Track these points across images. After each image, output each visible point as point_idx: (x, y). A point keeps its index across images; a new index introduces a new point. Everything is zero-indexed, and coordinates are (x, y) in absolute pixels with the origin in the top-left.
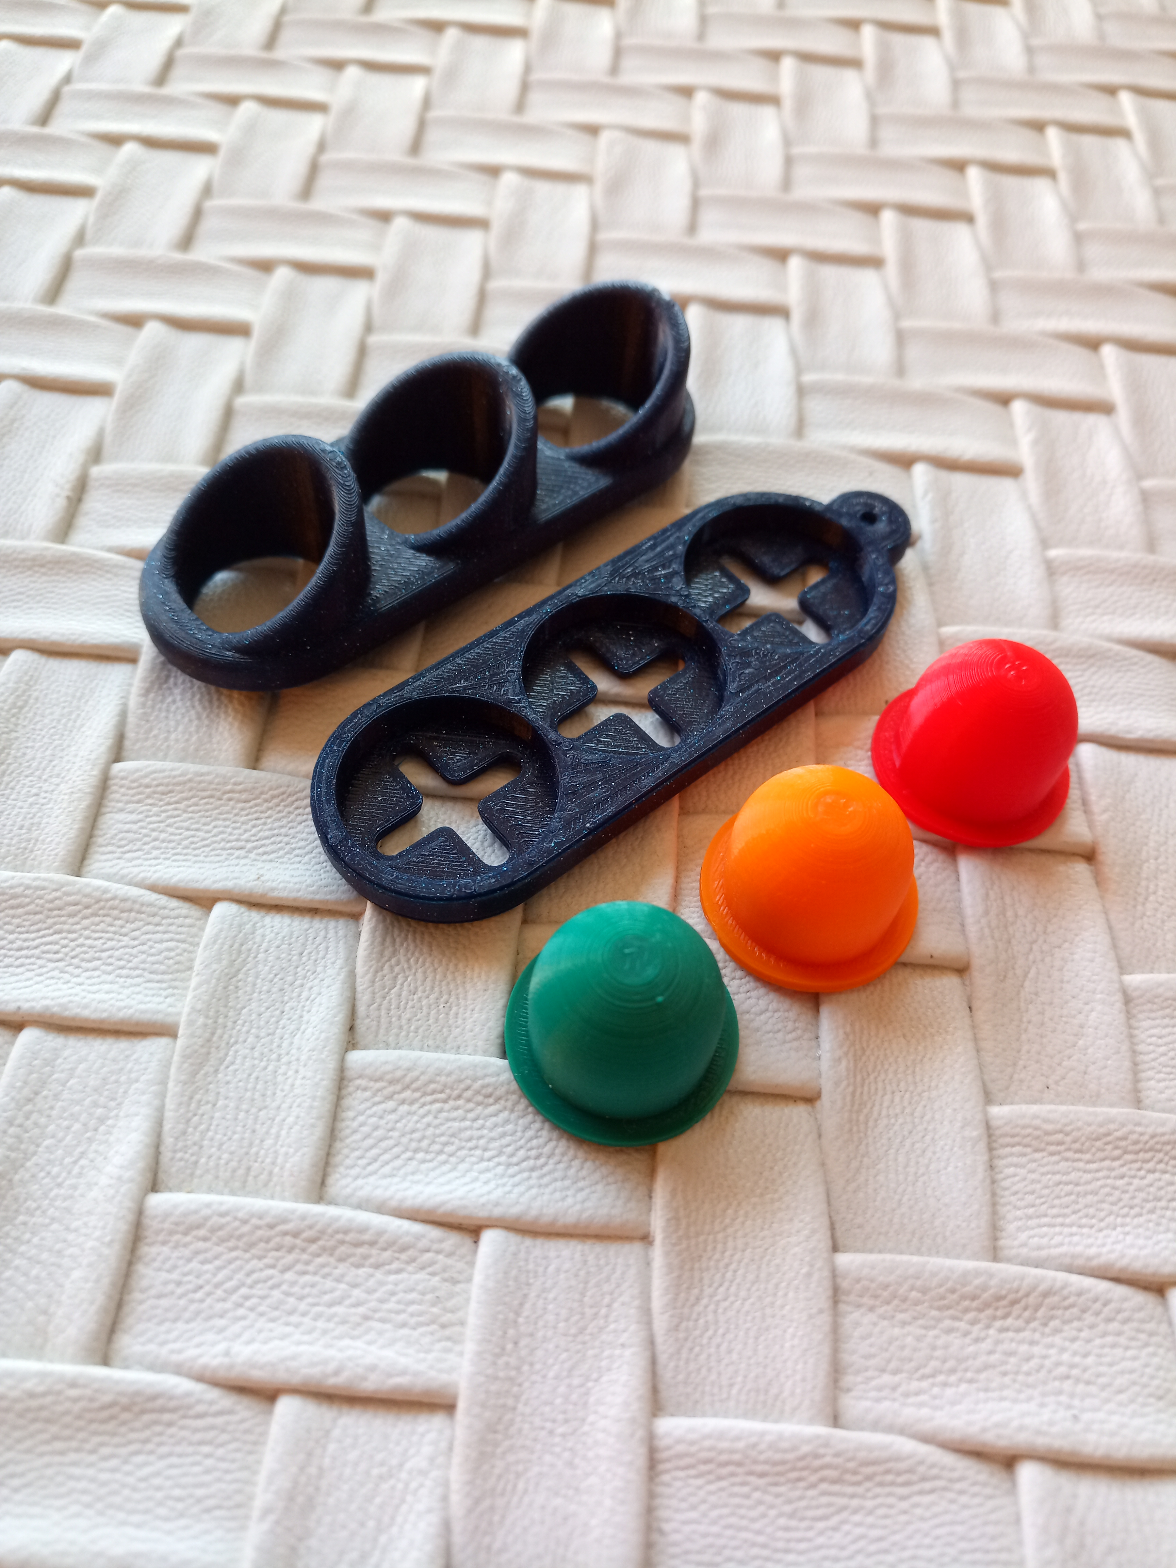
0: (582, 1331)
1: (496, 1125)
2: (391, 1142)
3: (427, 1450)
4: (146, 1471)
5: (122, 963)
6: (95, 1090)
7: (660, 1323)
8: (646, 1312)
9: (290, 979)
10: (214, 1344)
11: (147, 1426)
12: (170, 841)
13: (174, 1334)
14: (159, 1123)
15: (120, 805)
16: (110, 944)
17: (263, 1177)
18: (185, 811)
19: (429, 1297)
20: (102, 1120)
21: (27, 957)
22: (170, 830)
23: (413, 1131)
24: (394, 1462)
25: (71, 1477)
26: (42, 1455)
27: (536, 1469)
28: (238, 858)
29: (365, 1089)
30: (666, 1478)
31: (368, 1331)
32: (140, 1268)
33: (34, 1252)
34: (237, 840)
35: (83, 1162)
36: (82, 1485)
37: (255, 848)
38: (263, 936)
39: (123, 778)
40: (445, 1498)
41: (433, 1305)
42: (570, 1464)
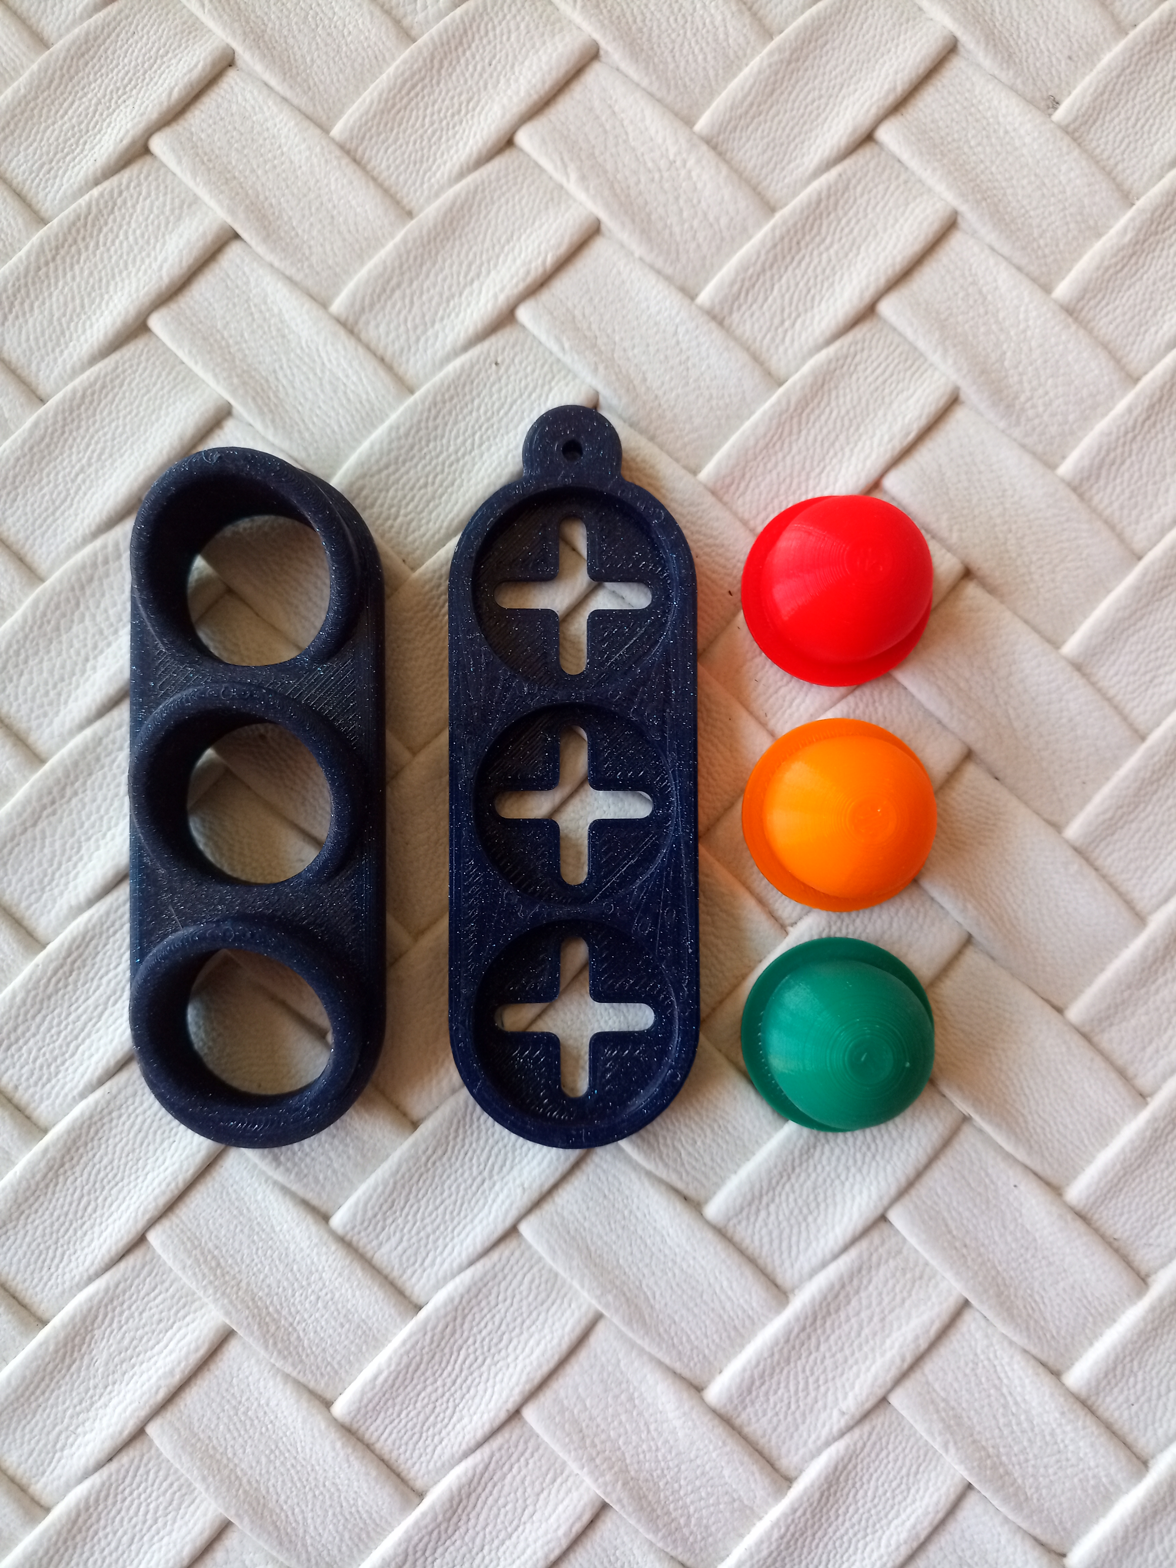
0: (988, 1202)
1: (829, 1159)
2: (787, 1230)
3: (978, 1335)
4: (870, 1494)
5: (519, 1320)
6: (606, 1391)
7: (1021, 1155)
8: (1008, 1157)
9: (619, 1217)
10: (830, 1417)
11: (846, 1481)
12: (438, 1227)
13: (805, 1435)
14: (660, 1363)
15: (375, 1243)
16: (497, 1319)
17: (747, 1322)
18: (419, 1201)
19: (898, 1274)
20: (631, 1399)
21: (465, 1381)
22: (427, 1221)
23: (791, 1213)
24: (971, 1357)
25: (842, 1537)
26: (817, 1546)
27: (1036, 1285)
28: (491, 1189)
29: (740, 1222)
30: (1096, 1217)
31: (891, 1325)
32: (746, 1430)
33: (689, 1488)
34: (474, 1180)
35: (652, 1427)
36: (851, 1532)
37: (491, 1171)
38: (571, 1213)
39: (353, 1228)
40: (1011, 1343)
41: (904, 1274)
42: (1050, 1264)
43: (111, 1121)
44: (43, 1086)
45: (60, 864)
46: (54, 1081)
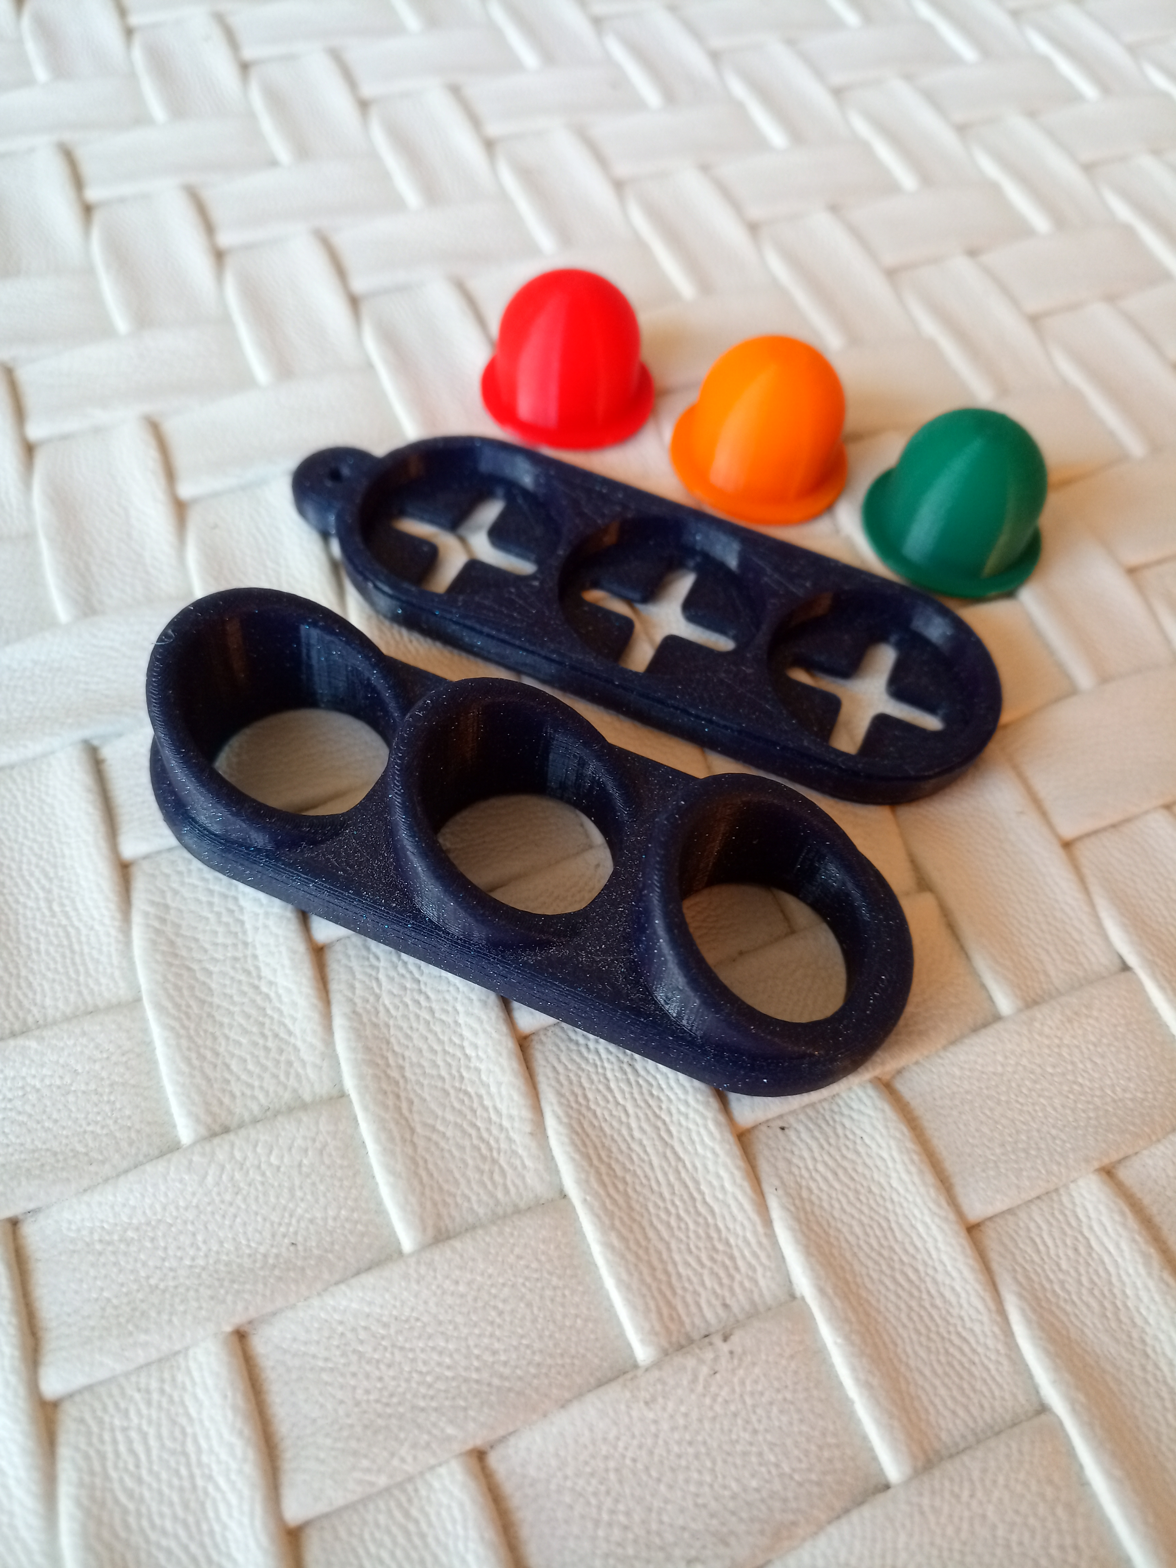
12: (1041, 909)
43: (812, 1203)
44: (737, 1269)
45: (473, 1125)
46: (737, 1254)
